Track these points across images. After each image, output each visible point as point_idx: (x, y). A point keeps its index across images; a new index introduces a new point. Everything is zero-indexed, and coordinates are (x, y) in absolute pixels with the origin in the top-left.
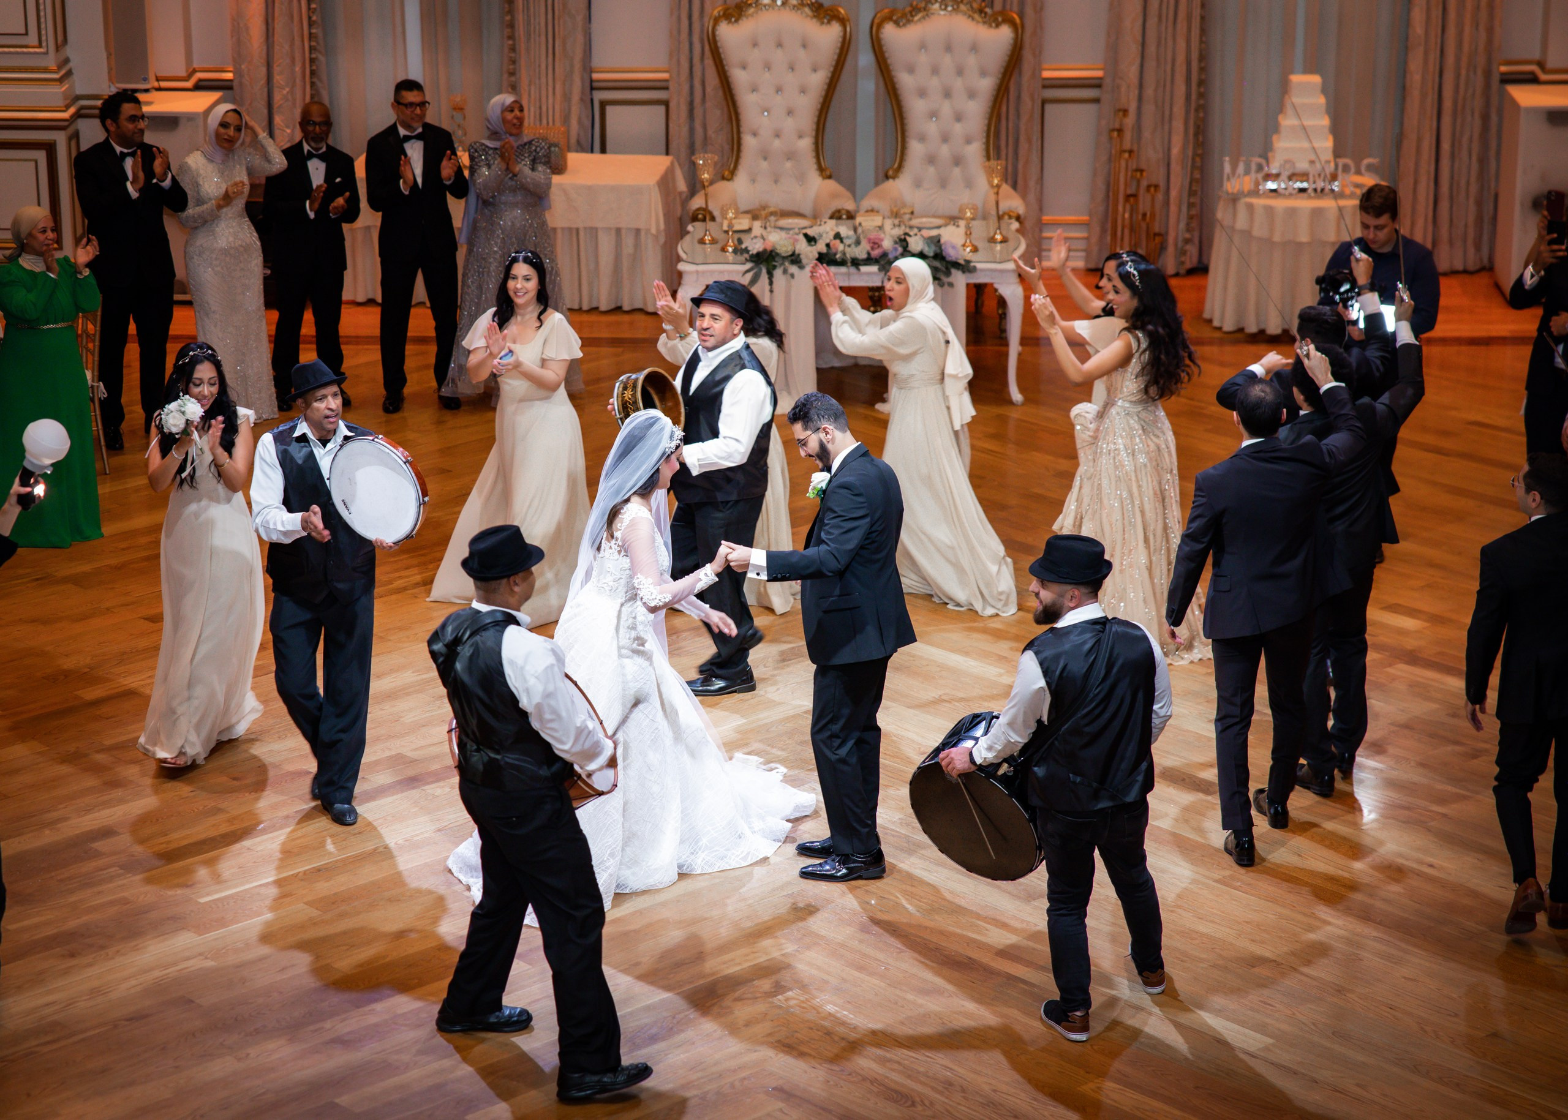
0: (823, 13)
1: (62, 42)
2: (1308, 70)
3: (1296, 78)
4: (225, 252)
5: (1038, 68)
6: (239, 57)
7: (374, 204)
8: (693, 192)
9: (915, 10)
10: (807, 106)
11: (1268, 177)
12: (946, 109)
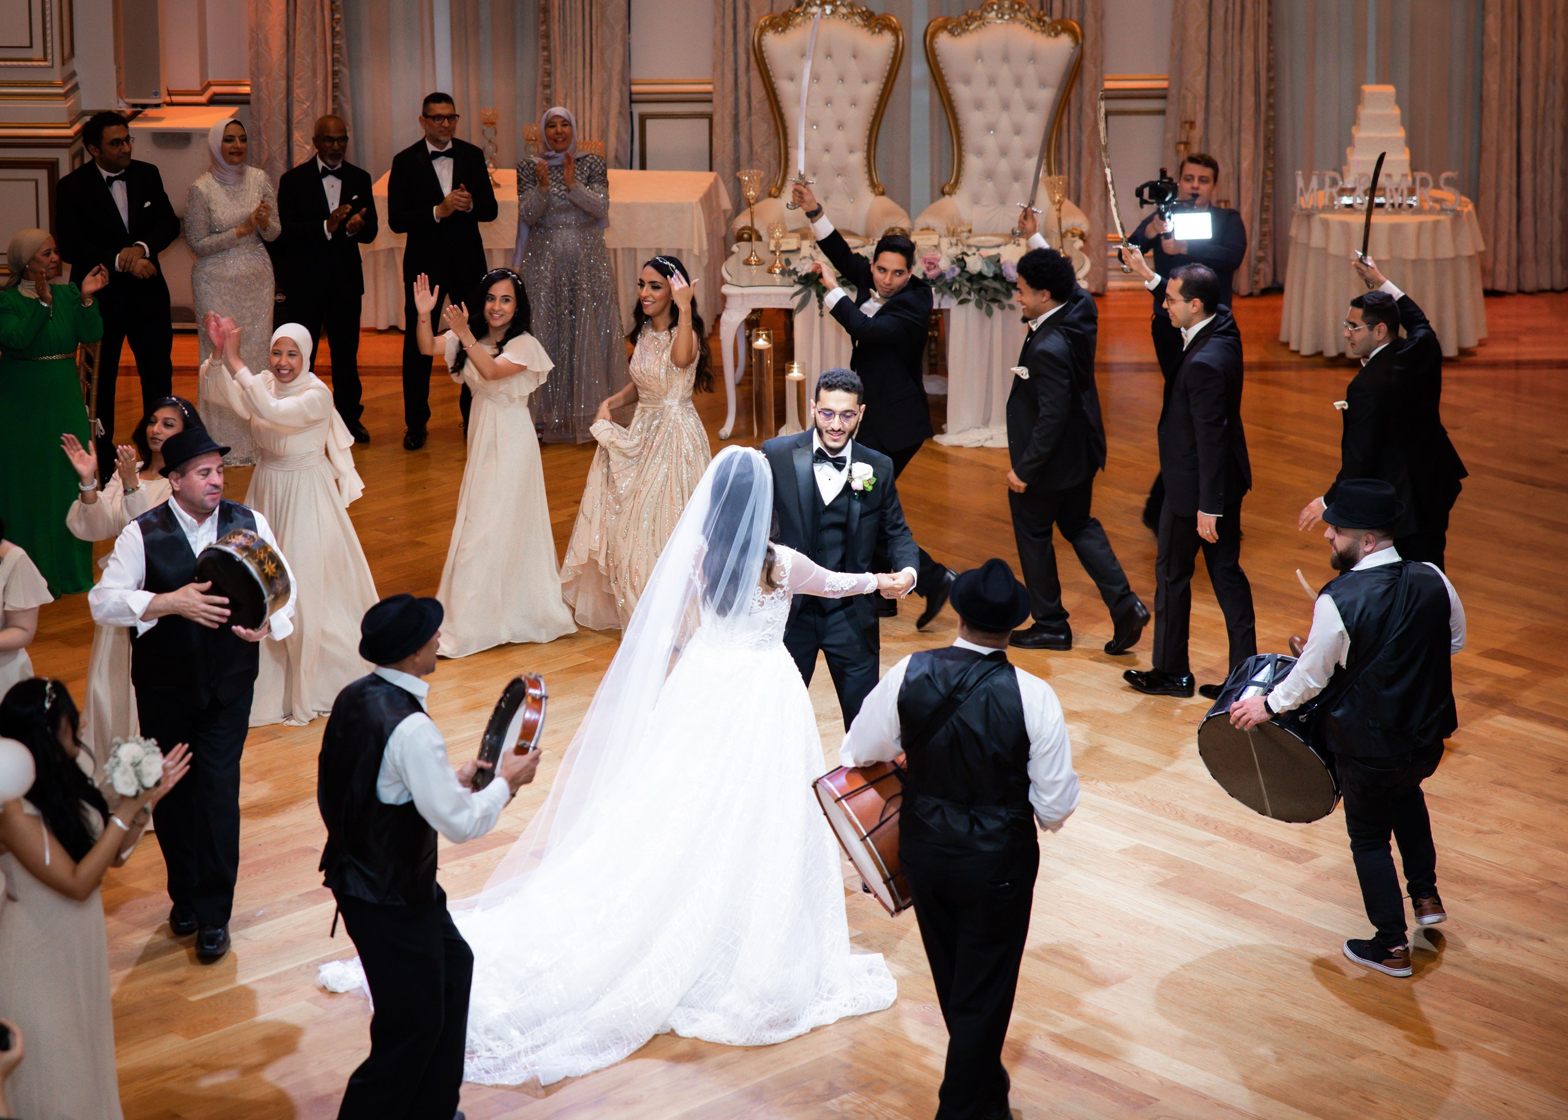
0: (874, 21)
1: (69, 54)
2: (1381, 80)
3: (1369, 89)
5: (1100, 79)
6: (257, 70)
8: (738, 211)
9: (971, 19)
10: (858, 119)
11: (1343, 192)
12: (1004, 121)
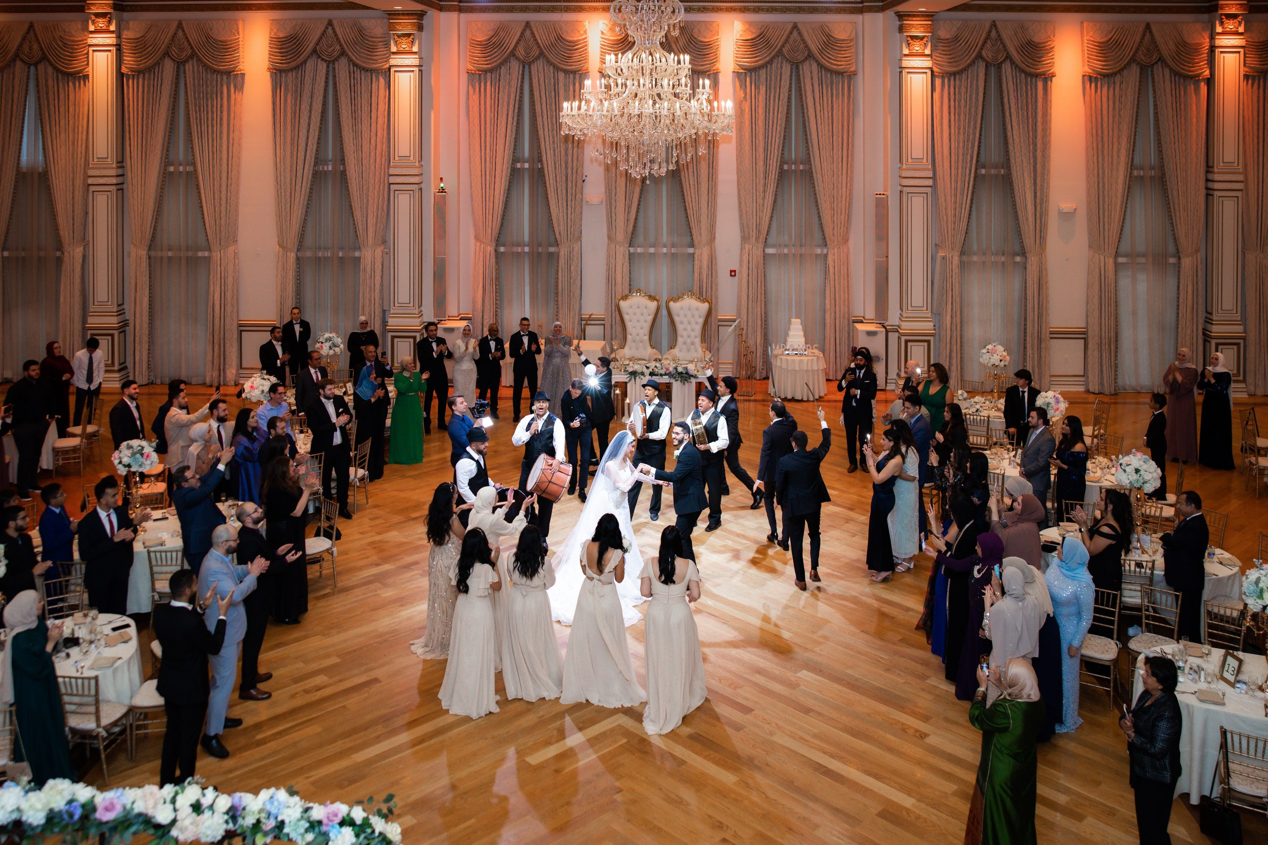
0: (652, 298)
1: (420, 305)
2: (797, 317)
3: (793, 320)
4: (464, 371)
5: (717, 316)
6: (474, 311)
7: (511, 356)
8: (612, 353)
9: (679, 298)
10: (647, 326)
11: (786, 350)
12: (689, 328)
